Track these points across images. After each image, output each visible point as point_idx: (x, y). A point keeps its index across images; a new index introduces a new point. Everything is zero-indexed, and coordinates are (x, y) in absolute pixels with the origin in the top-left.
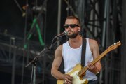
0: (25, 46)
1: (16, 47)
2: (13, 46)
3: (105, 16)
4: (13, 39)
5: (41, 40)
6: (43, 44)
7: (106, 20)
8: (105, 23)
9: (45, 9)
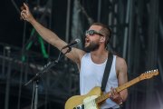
0: (23, 58)
1: (11, 59)
2: (7, 58)
3: (127, 21)
4: (8, 48)
5: (44, 51)
6: (46, 56)
7: (128, 25)
8: (126, 29)
9: (49, 11)
